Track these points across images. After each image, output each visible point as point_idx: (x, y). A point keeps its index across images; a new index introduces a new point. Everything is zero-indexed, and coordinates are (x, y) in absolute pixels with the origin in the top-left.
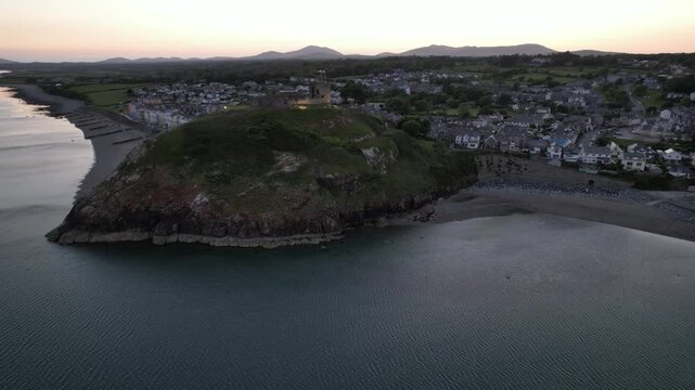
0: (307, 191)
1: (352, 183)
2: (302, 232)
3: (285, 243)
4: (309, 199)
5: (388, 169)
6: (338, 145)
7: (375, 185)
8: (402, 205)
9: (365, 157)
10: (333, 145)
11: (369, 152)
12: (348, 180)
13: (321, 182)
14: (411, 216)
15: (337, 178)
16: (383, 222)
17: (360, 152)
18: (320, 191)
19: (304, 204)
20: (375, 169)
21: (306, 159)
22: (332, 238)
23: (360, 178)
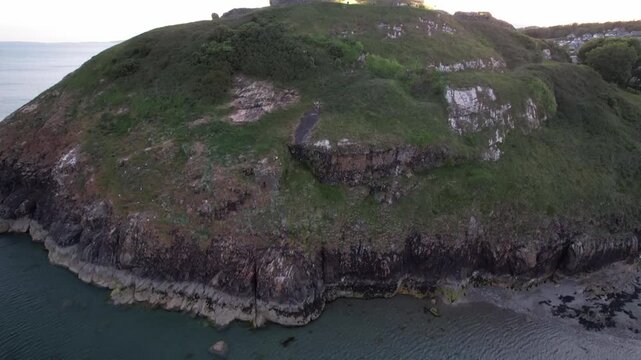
0: (249, 174)
1: (386, 170)
2: (205, 280)
3: (154, 299)
4: (248, 195)
5: (509, 146)
6: (390, 74)
7: (454, 184)
8: (529, 254)
9: (446, 109)
10: (379, 74)
11: (463, 98)
12: (377, 162)
13: (299, 155)
14: (553, 293)
15: (340, 152)
16: (456, 292)
17: (439, 94)
18: (285, 179)
19: (232, 206)
20: (468, 140)
21: (294, 100)
22: (273, 316)
23: (416, 160)
